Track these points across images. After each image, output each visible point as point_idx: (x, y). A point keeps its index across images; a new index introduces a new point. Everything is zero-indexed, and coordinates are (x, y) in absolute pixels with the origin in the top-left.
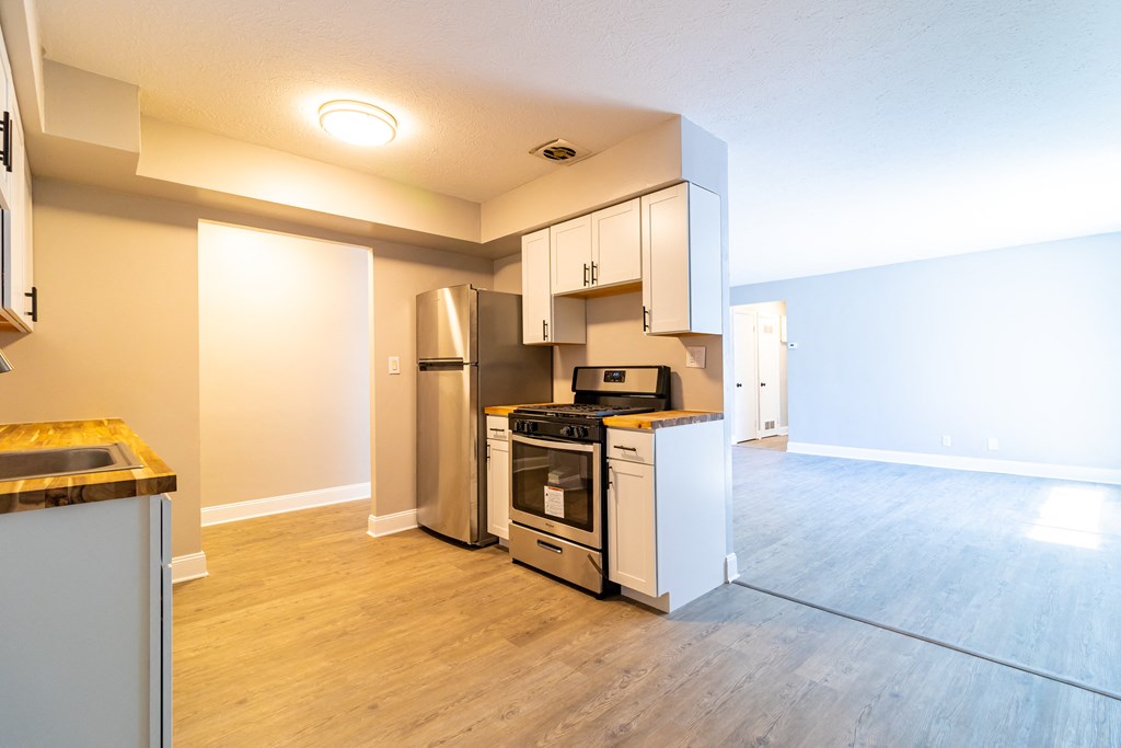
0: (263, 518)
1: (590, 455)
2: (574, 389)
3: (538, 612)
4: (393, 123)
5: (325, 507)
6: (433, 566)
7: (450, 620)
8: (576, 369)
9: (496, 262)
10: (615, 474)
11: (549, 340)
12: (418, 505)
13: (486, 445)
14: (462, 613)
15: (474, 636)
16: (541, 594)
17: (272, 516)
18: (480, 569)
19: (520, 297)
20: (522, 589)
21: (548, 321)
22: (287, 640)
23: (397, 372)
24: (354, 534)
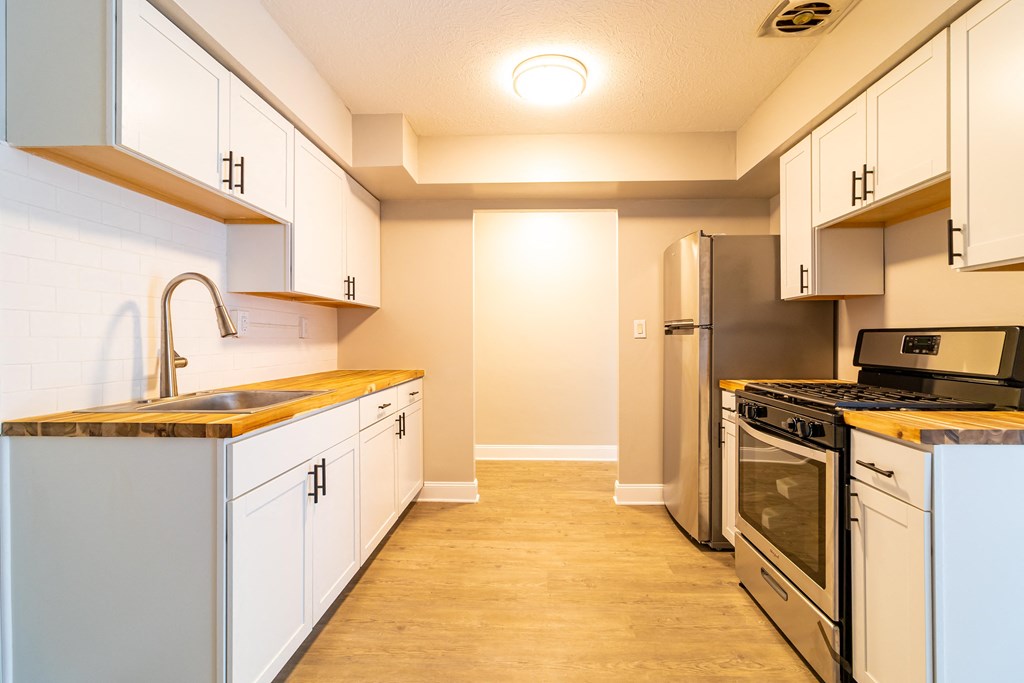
0: (549, 462)
1: (821, 466)
2: (856, 363)
3: (723, 673)
4: (583, 72)
5: (601, 463)
6: (646, 555)
7: (612, 630)
8: (862, 333)
9: (771, 200)
10: (863, 507)
11: (807, 292)
12: (664, 481)
13: (720, 427)
14: (631, 627)
15: (623, 666)
16: (745, 647)
17: (557, 462)
18: (693, 579)
19: (777, 238)
20: (726, 628)
21: (808, 266)
22: (473, 584)
23: (642, 336)
24: (601, 496)
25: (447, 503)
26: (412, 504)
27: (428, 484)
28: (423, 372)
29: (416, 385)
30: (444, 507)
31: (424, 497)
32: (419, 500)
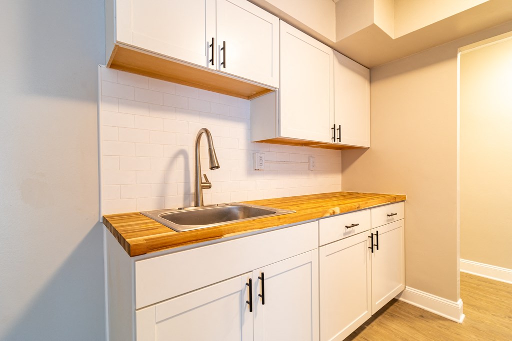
25: (427, 312)
26: (394, 301)
27: (408, 289)
28: (405, 197)
29: (397, 208)
30: (423, 315)
31: (404, 298)
32: (401, 299)
